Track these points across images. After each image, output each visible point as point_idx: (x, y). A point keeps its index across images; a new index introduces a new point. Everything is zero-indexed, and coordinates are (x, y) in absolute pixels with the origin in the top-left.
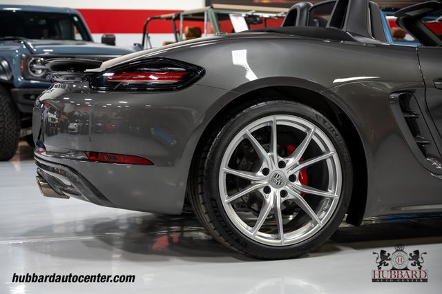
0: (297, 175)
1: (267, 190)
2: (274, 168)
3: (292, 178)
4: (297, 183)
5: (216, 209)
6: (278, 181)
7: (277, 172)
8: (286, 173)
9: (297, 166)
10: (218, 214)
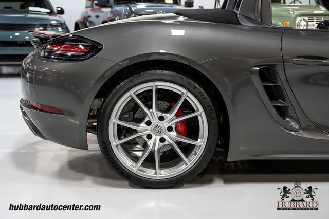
0: (174, 127)
1: (149, 137)
2: (155, 121)
3: (170, 129)
4: (174, 134)
5: (106, 150)
6: (158, 130)
7: (158, 124)
8: (165, 125)
9: (174, 119)
10: (108, 153)
